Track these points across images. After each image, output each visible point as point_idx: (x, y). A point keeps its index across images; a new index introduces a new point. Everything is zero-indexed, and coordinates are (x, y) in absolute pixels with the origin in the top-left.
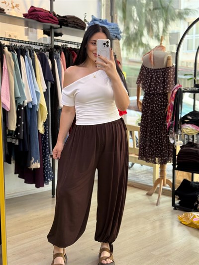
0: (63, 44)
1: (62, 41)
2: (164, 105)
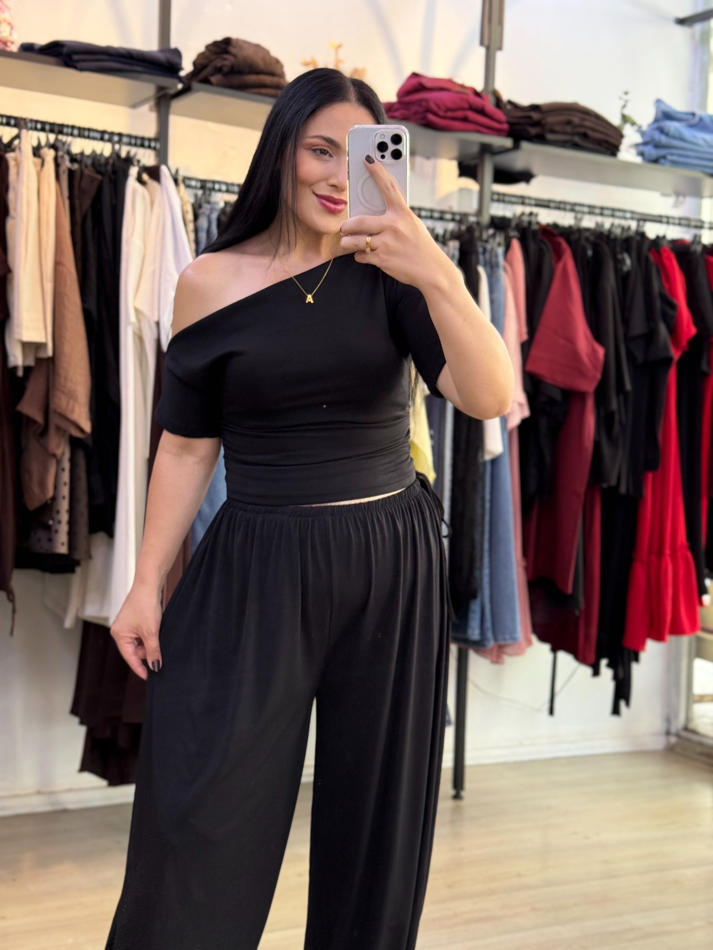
1: (522, 201)
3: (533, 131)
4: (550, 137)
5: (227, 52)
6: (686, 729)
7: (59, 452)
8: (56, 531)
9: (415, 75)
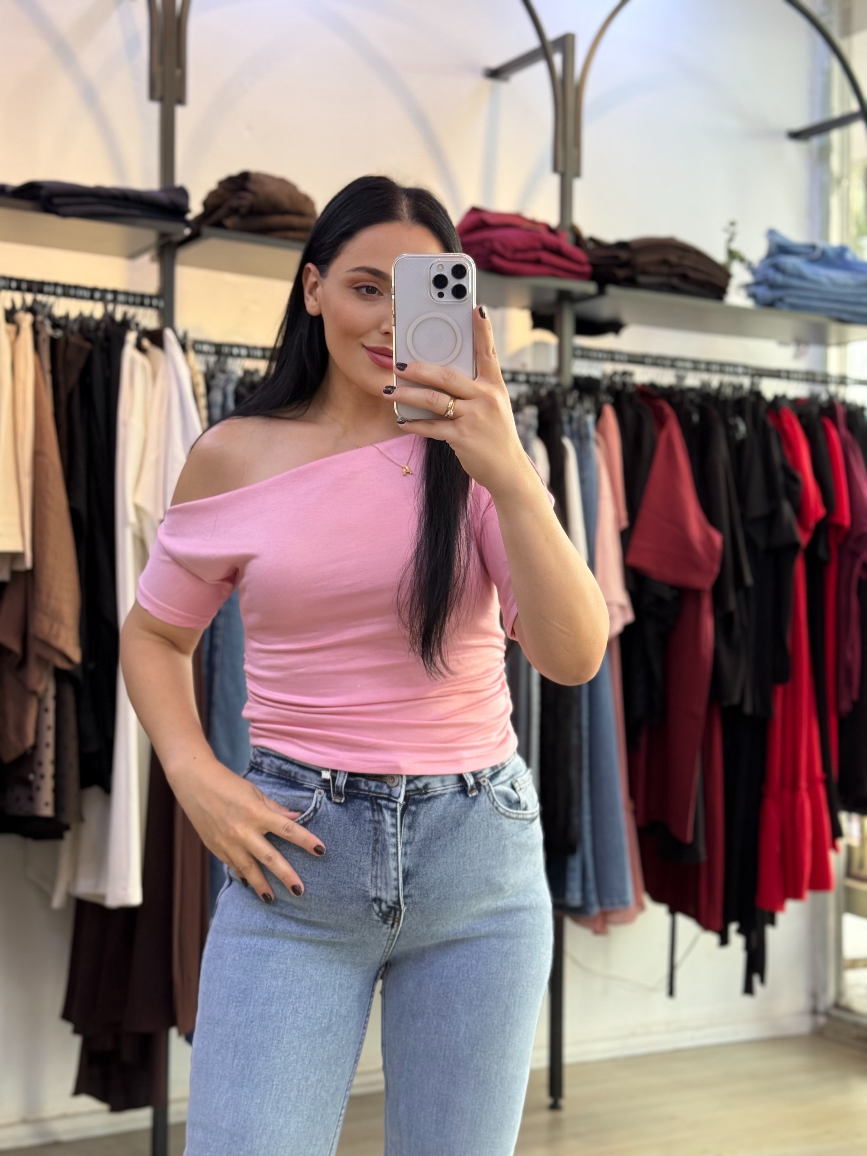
1: (611, 357)
3: (621, 273)
4: (642, 279)
5: (244, 189)
6: (837, 1006)
7: (40, 688)
8: (38, 788)
9: (475, 210)
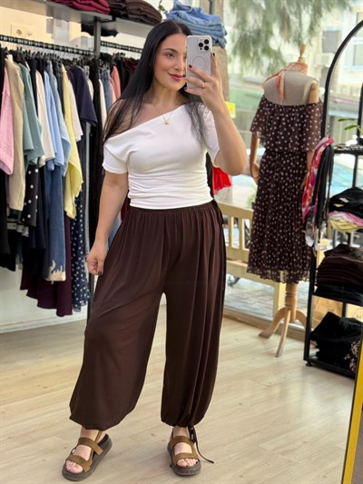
0: (117, 51)
1: (115, 46)
2: (299, 175)
3: (122, 13)
